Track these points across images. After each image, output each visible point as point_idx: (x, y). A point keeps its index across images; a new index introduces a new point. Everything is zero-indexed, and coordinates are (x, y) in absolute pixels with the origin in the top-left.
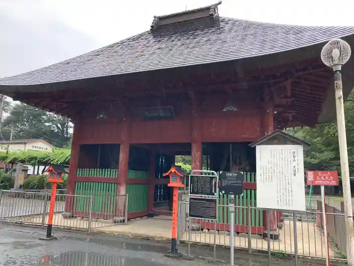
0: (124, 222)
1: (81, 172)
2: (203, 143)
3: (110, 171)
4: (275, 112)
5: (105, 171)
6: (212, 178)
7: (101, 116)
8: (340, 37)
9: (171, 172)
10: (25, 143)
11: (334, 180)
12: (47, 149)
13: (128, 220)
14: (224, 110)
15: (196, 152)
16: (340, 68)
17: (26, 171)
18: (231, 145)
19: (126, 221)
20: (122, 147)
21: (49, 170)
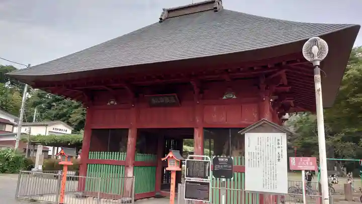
0: (131, 202)
1: (92, 155)
2: (204, 128)
3: (119, 154)
4: (271, 100)
5: (114, 154)
6: (206, 163)
7: (112, 102)
8: (318, 35)
9: (169, 157)
10: (47, 125)
11: (313, 165)
12: (66, 131)
13: (135, 200)
14: (224, 98)
15: (198, 137)
16: (318, 63)
17: (47, 151)
18: (230, 130)
19: (133, 201)
20: (130, 131)
21: (61, 154)
